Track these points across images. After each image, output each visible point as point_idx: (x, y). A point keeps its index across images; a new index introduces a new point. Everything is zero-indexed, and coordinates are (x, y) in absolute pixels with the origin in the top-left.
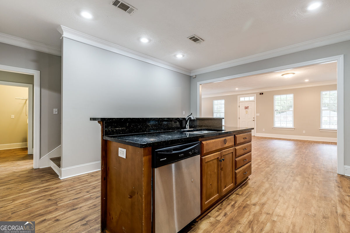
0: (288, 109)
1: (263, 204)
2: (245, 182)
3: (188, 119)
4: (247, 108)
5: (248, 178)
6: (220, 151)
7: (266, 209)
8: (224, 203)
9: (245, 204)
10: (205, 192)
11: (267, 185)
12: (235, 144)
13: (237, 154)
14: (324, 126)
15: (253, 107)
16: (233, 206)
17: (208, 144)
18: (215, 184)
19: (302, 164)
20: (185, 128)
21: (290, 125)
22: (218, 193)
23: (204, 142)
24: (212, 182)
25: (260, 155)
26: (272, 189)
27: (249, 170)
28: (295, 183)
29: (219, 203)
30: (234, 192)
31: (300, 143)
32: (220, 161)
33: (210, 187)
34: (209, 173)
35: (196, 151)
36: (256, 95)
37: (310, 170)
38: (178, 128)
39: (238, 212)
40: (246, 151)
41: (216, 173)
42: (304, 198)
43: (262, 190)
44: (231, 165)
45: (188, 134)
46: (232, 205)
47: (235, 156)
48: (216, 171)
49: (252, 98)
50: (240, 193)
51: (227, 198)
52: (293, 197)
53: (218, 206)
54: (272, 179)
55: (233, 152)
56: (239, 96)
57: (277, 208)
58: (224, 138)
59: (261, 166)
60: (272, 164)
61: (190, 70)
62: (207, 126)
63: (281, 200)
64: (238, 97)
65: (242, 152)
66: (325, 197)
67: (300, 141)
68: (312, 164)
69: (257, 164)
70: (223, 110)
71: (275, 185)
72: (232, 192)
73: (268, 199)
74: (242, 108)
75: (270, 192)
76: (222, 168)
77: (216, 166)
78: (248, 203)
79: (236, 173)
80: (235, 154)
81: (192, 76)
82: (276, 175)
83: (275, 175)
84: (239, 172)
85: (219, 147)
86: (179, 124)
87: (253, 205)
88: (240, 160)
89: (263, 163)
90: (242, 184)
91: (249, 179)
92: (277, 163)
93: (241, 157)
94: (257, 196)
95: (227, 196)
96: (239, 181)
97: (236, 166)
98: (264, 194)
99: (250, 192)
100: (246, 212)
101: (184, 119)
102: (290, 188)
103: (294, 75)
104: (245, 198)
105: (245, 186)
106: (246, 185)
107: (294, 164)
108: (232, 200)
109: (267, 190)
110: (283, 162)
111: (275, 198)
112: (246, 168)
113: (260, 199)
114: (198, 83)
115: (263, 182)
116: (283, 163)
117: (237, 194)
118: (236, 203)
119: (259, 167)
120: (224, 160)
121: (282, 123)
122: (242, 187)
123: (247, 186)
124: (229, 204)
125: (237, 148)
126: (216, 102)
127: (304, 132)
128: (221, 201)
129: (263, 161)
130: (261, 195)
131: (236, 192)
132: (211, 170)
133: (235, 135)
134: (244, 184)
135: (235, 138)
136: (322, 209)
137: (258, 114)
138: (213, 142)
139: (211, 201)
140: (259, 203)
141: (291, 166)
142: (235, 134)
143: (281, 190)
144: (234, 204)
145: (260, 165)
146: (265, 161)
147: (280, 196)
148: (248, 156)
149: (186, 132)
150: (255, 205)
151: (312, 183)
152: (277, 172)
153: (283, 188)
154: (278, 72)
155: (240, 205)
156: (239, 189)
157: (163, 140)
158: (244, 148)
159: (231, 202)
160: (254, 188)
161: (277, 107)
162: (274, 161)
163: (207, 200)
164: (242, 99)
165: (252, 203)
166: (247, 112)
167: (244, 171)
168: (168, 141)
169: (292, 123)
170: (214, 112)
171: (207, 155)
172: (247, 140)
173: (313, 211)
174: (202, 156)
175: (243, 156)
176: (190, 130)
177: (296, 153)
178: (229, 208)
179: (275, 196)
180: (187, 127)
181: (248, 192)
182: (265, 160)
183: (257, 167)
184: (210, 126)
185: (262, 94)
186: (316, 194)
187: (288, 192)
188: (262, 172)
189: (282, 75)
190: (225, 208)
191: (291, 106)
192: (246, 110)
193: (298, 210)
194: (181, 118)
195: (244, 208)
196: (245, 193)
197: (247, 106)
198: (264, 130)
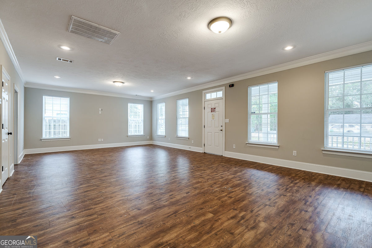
4: (213, 110)
15: (221, 108)
36: (225, 87)
49: (220, 94)
56: (204, 92)
64: (203, 94)
70: (187, 114)
74: (208, 110)
137: (227, 120)
161: (253, 108)
164: (208, 96)
166: (213, 116)
170: (178, 117)
185: (233, 85)
192: (213, 113)
197: (213, 107)
198: (234, 147)
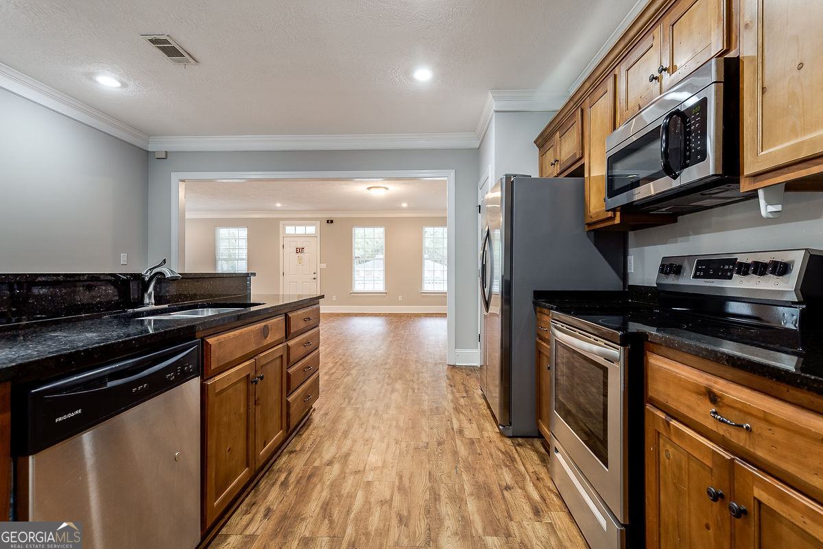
0: (373, 257)
1: (347, 455)
2: (307, 417)
3: (151, 279)
4: (300, 250)
5: (312, 408)
6: (252, 358)
7: (352, 465)
8: (262, 484)
9: (309, 470)
10: (213, 475)
11: (349, 413)
12: (288, 335)
13: (292, 359)
14: (427, 287)
15: (313, 249)
16: (285, 484)
17: (222, 344)
18: (240, 445)
19: (401, 357)
20: (141, 304)
21: (380, 287)
22: (248, 465)
23: (211, 340)
24: (231, 442)
25: (330, 353)
26: (360, 418)
27: (314, 391)
28: (395, 396)
29: (249, 489)
30: (282, 451)
31: (395, 320)
32: (252, 382)
33: (228, 456)
34: (225, 419)
35: (189, 369)
36: (319, 222)
37: (414, 366)
38: (109, 306)
39: (297, 494)
40: (309, 348)
41: (244, 416)
42: (410, 419)
43: (342, 426)
44: (278, 387)
45: (150, 321)
46: (282, 483)
47: (288, 365)
48: (242, 410)
49: (311, 230)
50: (298, 448)
51: (267, 471)
52: (394, 423)
53: (247, 499)
54: (357, 399)
55: (282, 356)
56: (284, 222)
57: (371, 455)
58: (263, 324)
59: (334, 376)
60: (353, 368)
61: (148, 134)
62: (211, 296)
63: (376, 435)
64: (281, 226)
65: (302, 351)
66: (437, 408)
67: (395, 315)
68: (415, 355)
69: (326, 373)
70: (244, 254)
71: (363, 409)
72: (280, 451)
73: (354, 441)
74: (290, 250)
75: (356, 426)
76: (259, 399)
77: (242, 397)
78: (317, 464)
79: (288, 403)
80: (287, 359)
81: (154, 152)
82: (363, 389)
83: (361, 388)
84: (295, 400)
85: (252, 347)
86: (116, 293)
87: (328, 465)
88: (297, 370)
89: (337, 369)
90: (300, 426)
91: (314, 410)
92: (364, 362)
93: (300, 364)
94: (332, 443)
95: (268, 466)
96: (293, 422)
97: (288, 385)
98: (345, 434)
99: (318, 439)
100: (315, 485)
101: (138, 277)
102: (387, 406)
103: (388, 191)
104: (309, 453)
105: (306, 429)
106: (309, 425)
107: (389, 361)
108: (280, 471)
109: (350, 425)
110: (373, 359)
111: (367, 436)
112: (311, 386)
113: (339, 448)
114: (175, 176)
115: (342, 410)
116: (373, 361)
117: (292, 452)
118: (289, 474)
119: (332, 379)
120: (262, 378)
121: (366, 282)
122: (301, 433)
123: (310, 428)
124: (274, 484)
125: (291, 343)
126: (223, 232)
127: (400, 298)
128: (253, 485)
129: (338, 364)
130: (341, 436)
131: (289, 448)
132: (231, 412)
133: (286, 315)
134: (304, 425)
135: (287, 320)
136: (435, 431)
137: (324, 266)
138: (236, 338)
139: (230, 493)
140: (337, 456)
141: (386, 364)
142: (285, 311)
143: (375, 415)
144: (285, 478)
145: (332, 374)
146: (341, 364)
147: (374, 428)
148: (313, 358)
149: (144, 317)
150: (330, 463)
151: (419, 389)
152: (364, 382)
153: (377, 411)
154: (361, 182)
155: (300, 475)
156: (294, 440)
157: (66, 348)
158: (305, 341)
159: (279, 477)
160: (324, 426)
161: (357, 253)
162: (358, 360)
163: (218, 496)
164: (290, 230)
165: (323, 462)
166: (300, 259)
167: (305, 394)
168: (87, 350)
169: (382, 282)
170: (217, 257)
171: (219, 374)
172: (311, 322)
173: (424, 438)
174: (205, 378)
175: (303, 361)
176: (157, 310)
177: (391, 340)
178: (274, 492)
179: (365, 431)
180: (146, 301)
181: (315, 440)
182: (341, 361)
183: (327, 380)
184: (220, 296)
185: (332, 222)
186: (426, 406)
187: (386, 416)
188: (338, 387)
189: (369, 188)
190: (265, 497)
191: (377, 251)
192: (299, 254)
193: (404, 445)
194: (124, 275)
195: (310, 477)
196: (308, 444)
197: (300, 246)
198: (334, 299)
